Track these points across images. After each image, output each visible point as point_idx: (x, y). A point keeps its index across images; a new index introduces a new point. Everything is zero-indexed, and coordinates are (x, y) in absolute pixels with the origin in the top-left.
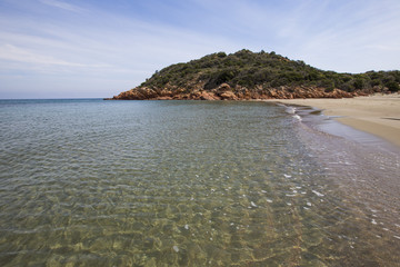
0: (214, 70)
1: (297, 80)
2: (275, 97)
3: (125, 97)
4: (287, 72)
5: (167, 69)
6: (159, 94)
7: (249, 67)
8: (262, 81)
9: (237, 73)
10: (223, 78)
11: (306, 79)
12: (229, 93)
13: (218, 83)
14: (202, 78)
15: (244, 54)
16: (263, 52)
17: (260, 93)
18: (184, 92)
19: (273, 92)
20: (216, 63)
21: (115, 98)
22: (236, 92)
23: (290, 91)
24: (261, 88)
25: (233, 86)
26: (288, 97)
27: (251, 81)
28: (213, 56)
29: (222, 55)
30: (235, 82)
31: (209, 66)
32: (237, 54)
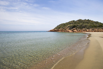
0: (72, 25)
1: (95, 27)
2: (88, 31)
4: (92, 25)
5: (60, 25)
6: (58, 30)
7: (81, 24)
8: (84, 27)
9: (77, 25)
10: (74, 27)
11: (98, 26)
12: (75, 30)
14: (69, 27)
15: (80, 21)
16: (85, 19)
18: (64, 30)
20: (72, 23)
21: (49, 31)
22: (77, 30)
23: (93, 30)
24: (84, 29)
26: (92, 32)
27: (81, 27)
28: (71, 21)
29: (74, 21)
30: (77, 28)
31: (70, 24)
32: (78, 21)
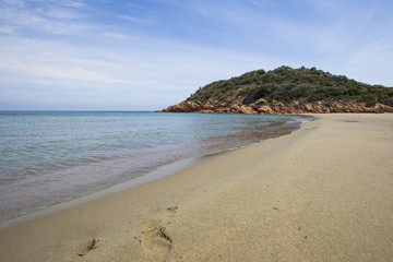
0: (253, 86)
1: (335, 95)
2: (311, 111)
3: (173, 110)
4: (324, 88)
5: (210, 85)
6: (202, 108)
7: (286, 84)
8: (298, 97)
9: (274, 89)
10: (261, 93)
11: (345, 93)
12: (266, 108)
13: (256, 99)
14: (242, 94)
15: (283, 72)
16: (303, 68)
17: (296, 107)
18: (225, 106)
19: (309, 107)
20: (255, 80)
21: (164, 111)
22: (273, 107)
23: (327, 106)
24: (297, 103)
25: (270, 101)
26: (324, 111)
27: (287, 96)
28: (252, 73)
29: (261, 72)
30: (272, 97)
31: (248, 83)
32: (276, 71)
